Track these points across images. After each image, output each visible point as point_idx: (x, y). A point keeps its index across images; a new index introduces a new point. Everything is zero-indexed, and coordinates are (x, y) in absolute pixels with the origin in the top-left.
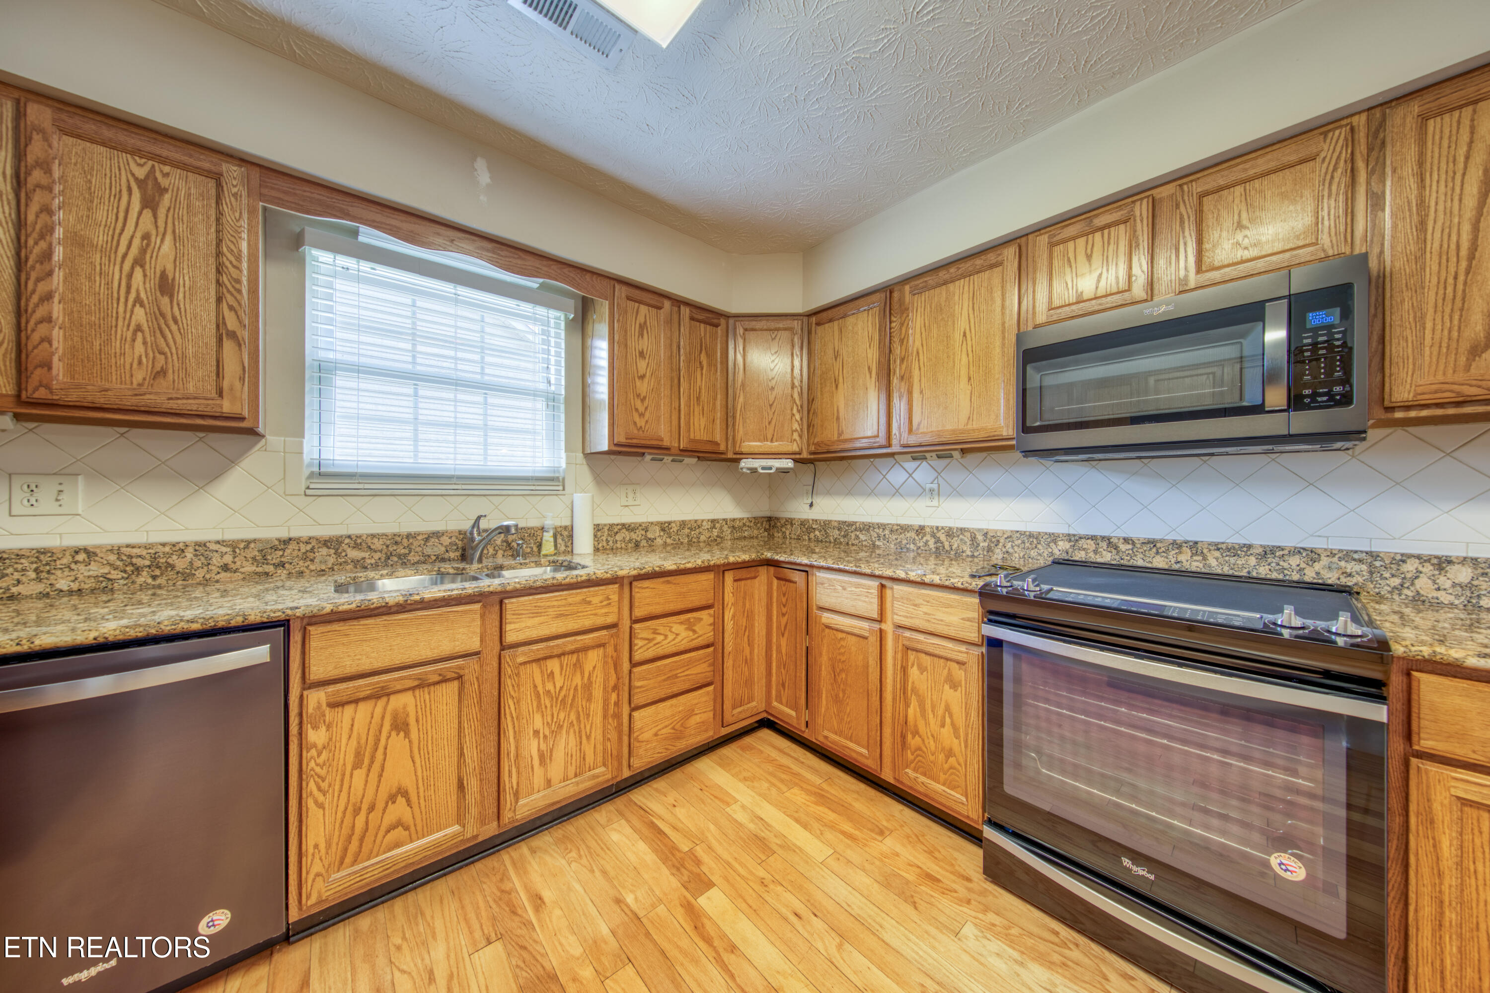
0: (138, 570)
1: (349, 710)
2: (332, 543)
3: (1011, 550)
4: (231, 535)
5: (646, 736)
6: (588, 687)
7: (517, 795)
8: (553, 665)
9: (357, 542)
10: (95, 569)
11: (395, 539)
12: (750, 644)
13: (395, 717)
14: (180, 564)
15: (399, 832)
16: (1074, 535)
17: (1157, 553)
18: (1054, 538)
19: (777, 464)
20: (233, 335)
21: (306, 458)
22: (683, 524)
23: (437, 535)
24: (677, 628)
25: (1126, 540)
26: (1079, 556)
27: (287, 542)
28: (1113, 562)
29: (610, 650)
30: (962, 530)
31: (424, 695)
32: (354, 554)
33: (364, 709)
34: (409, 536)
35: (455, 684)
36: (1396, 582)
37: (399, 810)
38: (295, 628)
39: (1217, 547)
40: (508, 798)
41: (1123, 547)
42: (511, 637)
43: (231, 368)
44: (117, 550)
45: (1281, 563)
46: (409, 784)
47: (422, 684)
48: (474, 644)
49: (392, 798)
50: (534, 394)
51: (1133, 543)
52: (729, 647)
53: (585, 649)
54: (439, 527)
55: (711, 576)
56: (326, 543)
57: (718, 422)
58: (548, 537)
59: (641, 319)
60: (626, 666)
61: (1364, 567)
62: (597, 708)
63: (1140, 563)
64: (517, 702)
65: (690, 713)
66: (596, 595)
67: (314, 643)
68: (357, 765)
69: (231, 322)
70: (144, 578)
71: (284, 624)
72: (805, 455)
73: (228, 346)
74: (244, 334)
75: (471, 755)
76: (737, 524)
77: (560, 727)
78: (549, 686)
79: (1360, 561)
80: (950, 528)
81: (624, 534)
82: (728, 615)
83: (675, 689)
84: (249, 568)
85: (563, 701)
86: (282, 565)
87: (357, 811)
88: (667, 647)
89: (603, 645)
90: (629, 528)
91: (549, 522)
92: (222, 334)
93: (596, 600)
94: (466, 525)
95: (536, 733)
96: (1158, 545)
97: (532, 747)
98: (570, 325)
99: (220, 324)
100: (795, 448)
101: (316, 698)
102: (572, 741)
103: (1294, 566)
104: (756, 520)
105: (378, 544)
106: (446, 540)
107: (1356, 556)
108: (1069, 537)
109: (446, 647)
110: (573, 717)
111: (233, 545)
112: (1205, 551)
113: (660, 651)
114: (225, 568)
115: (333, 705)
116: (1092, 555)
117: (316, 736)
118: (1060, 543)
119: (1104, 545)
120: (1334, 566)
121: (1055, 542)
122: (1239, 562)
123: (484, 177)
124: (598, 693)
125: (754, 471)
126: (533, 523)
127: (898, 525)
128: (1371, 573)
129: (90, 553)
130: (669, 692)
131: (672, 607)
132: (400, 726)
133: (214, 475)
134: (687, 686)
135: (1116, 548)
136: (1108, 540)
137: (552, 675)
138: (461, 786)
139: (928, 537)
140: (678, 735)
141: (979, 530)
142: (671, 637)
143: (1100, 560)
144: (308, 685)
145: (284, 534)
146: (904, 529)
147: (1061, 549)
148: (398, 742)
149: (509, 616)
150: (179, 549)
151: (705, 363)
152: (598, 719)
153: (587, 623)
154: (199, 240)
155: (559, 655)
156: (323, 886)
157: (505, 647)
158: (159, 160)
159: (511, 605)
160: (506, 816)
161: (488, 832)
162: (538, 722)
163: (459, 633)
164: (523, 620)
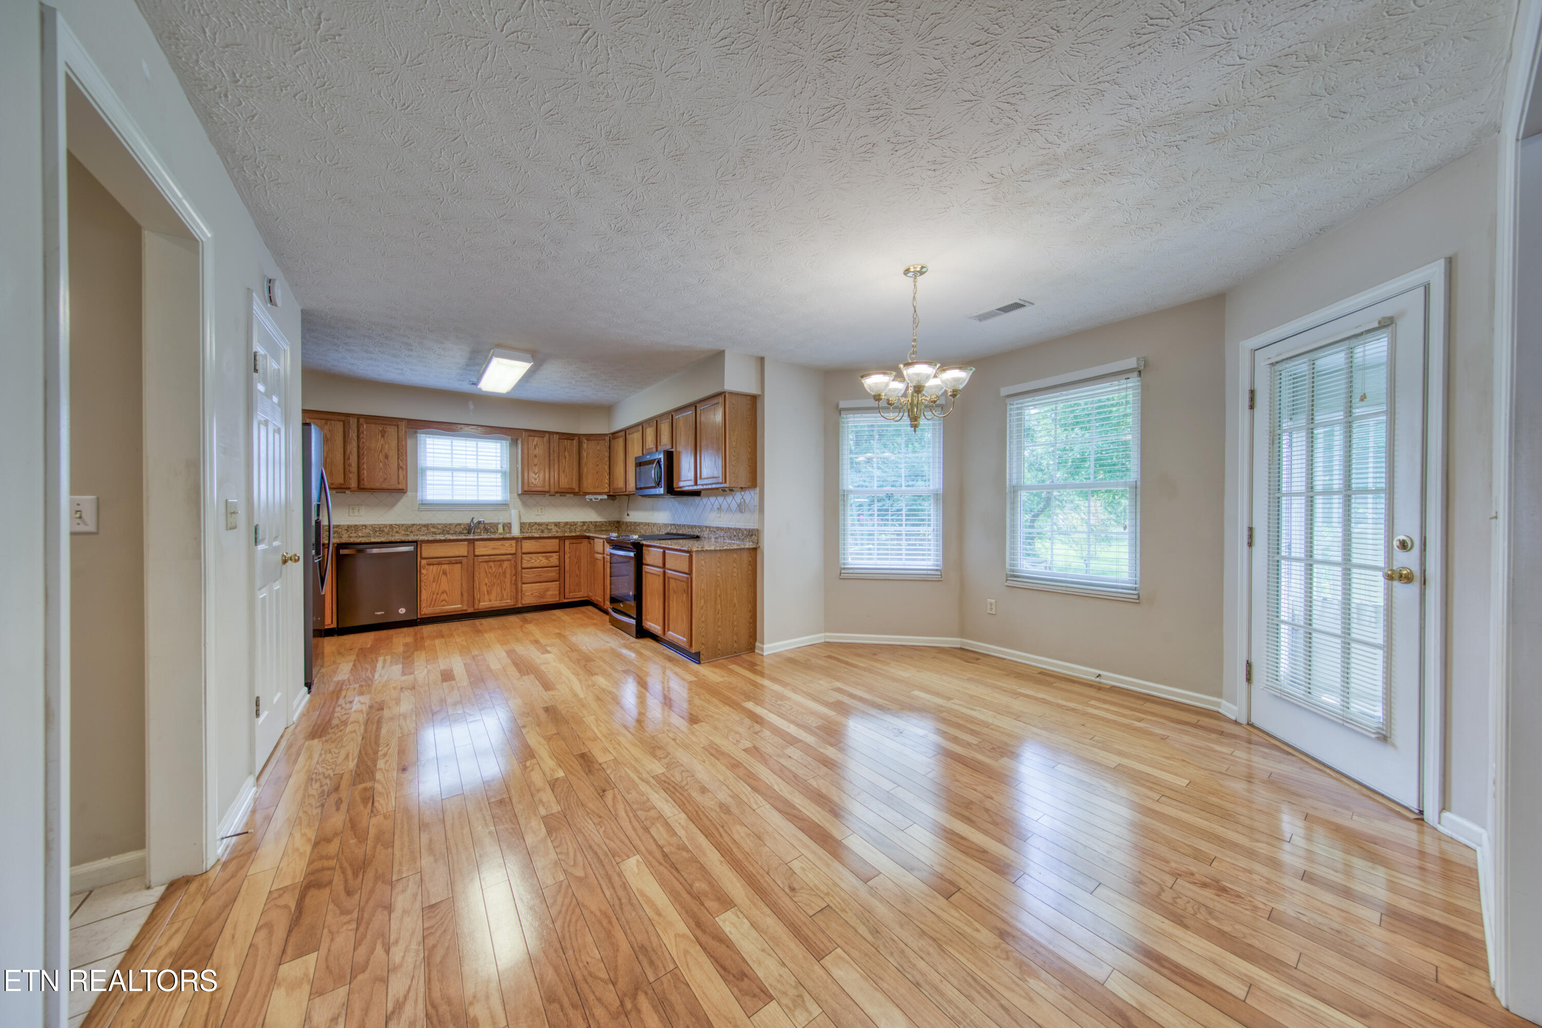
0: (376, 531)
1: (431, 567)
2: (426, 526)
3: (663, 530)
4: (398, 523)
5: (528, 594)
6: (504, 573)
7: (479, 601)
8: (492, 564)
9: (434, 526)
10: (367, 531)
11: (445, 525)
12: (579, 568)
13: (443, 570)
14: (386, 530)
15: (444, 603)
17: (681, 529)
18: (668, 525)
19: (600, 497)
20: (401, 467)
21: (418, 499)
22: (566, 523)
23: (460, 524)
24: (541, 558)
25: (678, 525)
26: (671, 531)
27: (413, 525)
29: (513, 562)
30: (656, 524)
31: (451, 566)
32: (433, 530)
33: (435, 567)
34: (450, 524)
35: (460, 565)
37: (444, 596)
38: (419, 543)
39: (688, 526)
40: (477, 602)
41: (677, 527)
42: (477, 553)
43: (401, 476)
44: (371, 526)
46: (447, 590)
47: (450, 563)
48: (465, 554)
49: (443, 593)
50: (496, 471)
52: (567, 568)
53: (503, 561)
54: (461, 522)
55: (557, 540)
56: (425, 526)
57: (574, 480)
58: (500, 527)
59: (535, 443)
60: (520, 568)
62: (508, 580)
64: (479, 573)
65: (548, 590)
66: (507, 543)
67: (423, 548)
68: (434, 582)
69: (401, 464)
70: (377, 534)
71: (416, 542)
72: (611, 494)
74: (404, 467)
75: (465, 586)
76: (598, 524)
77: (494, 584)
78: (490, 571)
81: (536, 526)
82: (567, 556)
83: (541, 580)
84: (403, 532)
85: (495, 576)
86: (412, 532)
87: (433, 594)
88: (536, 564)
89: (509, 560)
90: (539, 524)
91: (501, 521)
92: (399, 467)
93: (507, 545)
94: (469, 521)
95: (486, 584)
96: (681, 526)
97: (485, 589)
98: (511, 445)
99: (398, 465)
100: (606, 490)
101: (424, 562)
102: (499, 590)
104: (610, 523)
105: (440, 527)
106: (463, 527)
108: (671, 525)
109: (457, 554)
110: (499, 581)
111: (399, 525)
112: (686, 527)
113: (533, 565)
114: (397, 532)
115: (428, 565)
116: (673, 531)
117: (424, 571)
118: (669, 527)
122: (689, 530)
123: (471, 406)
124: (508, 575)
125: (591, 500)
126: (495, 521)
129: (366, 526)
130: (538, 580)
131: (539, 550)
132: (445, 573)
133: (393, 505)
134: (546, 579)
136: (675, 525)
137: (491, 567)
138: (462, 594)
139: (650, 527)
140: (542, 596)
141: (658, 524)
142: (538, 561)
144: (422, 558)
145: (412, 523)
146: (646, 524)
147: (668, 530)
148: (444, 578)
149: (476, 547)
150: (386, 526)
151: (567, 457)
152: (509, 584)
153: (503, 552)
154: (394, 443)
155: (494, 561)
156: (426, 610)
157: (475, 556)
158: (385, 424)
159: (477, 543)
160: (476, 607)
161: (470, 610)
162: (486, 581)
163: (461, 550)
164: (481, 548)
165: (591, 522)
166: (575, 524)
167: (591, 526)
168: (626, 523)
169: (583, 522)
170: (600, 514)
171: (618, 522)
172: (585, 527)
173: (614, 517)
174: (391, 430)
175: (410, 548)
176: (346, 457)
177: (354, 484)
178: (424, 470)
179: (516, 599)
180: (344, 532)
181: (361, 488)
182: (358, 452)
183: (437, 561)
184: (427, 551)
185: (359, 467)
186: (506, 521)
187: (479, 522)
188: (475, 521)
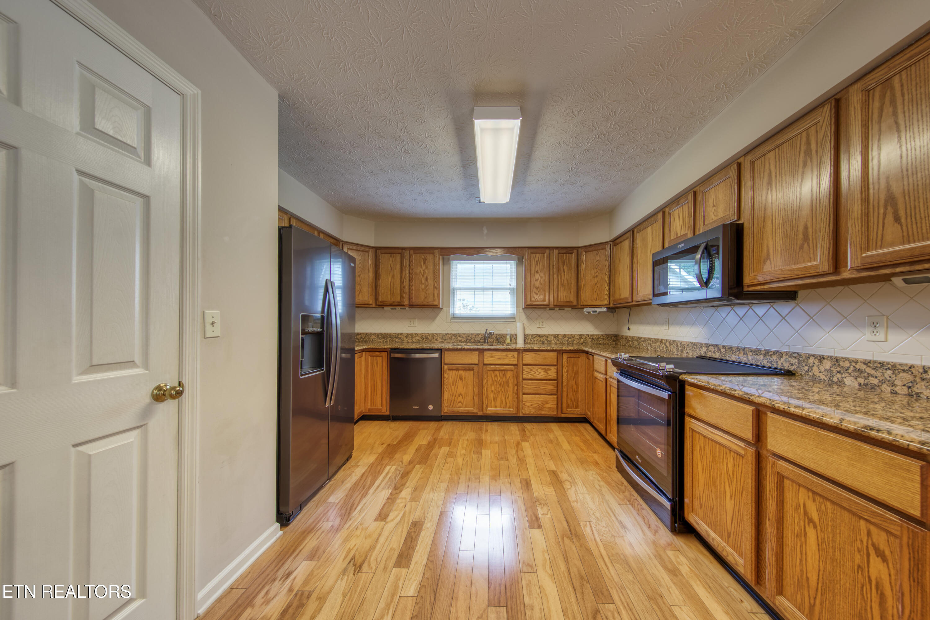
0: (423, 339)
1: (451, 371)
2: (455, 335)
3: (688, 352)
4: (437, 332)
5: (528, 404)
6: (508, 382)
7: (487, 407)
8: (497, 373)
9: (460, 335)
10: (418, 338)
11: (468, 335)
12: (577, 384)
13: (460, 376)
14: (429, 338)
15: (460, 404)
16: (708, 344)
17: (733, 353)
18: (701, 345)
19: (598, 310)
20: (436, 287)
21: (450, 313)
22: (565, 336)
23: (478, 334)
24: (539, 370)
25: (724, 347)
26: (709, 355)
27: (447, 334)
28: (719, 358)
29: (515, 372)
30: (674, 341)
31: (465, 372)
32: (460, 339)
33: (454, 372)
34: (471, 334)
35: (472, 372)
36: (806, 368)
37: (460, 399)
38: (443, 351)
39: (751, 350)
40: (485, 407)
41: (723, 350)
42: (485, 362)
43: (436, 295)
44: (421, 334)
45: (771, 359)
46: (463, 393)
47: (465, 370)
48: (476, 362)
49: (459, 395)
50: (506, 289)
51: (725, 348)
52: (565, 383)
53: (507, 370)
54: (479, 332)
55: (556, 354)
56: (453, 335)
57: (572, 293)
58: (508, 337)
59: (537, 259)
60: (521, 379)
61: (796, 361)
62: (510, 389)
63: (728, 358)
64: (487, 381)
65: (546, 403)
66: (510, 354)
67: (446, 355)
68: (453, 385)
69: (436, 285)
70: (424, 341)
71: (441, 350)
72: (611, 305)
73: (435, 290)
74: (438, 287)
75: (476, 391)
76: (595, 337)
77: (499, 392)
78: (496, 379)
79: (795, 357)
80: (670, 340)
81: (538, 338)
82: (565, 370)
83: (539, 392)
84: (440, 340)
85: (500, 384)
86: (445, 340)
87: (453, 395)
88: (536, 376)
89: (512, 370)
90: (540, 336)
91: (509, 332)
92: (435, 287)
93: (510, 356)
94: (483, 332)
95: (492, 391)
96: (733, 349)
97: (491, 395)
98: (518, 265)
99: (434, 285)
100: (606, 302)
101: (446, 367)
102: (503, 398)
103: (775, 360)
104: (607, 336)
105: (464, 336)
106: (480, 337)
107: (794, 355)
108: (707, 345)
109: (470, 361)
110: (503, 390)
111: (437, 335)
112: (747, 352)
113: (533, 377)
114: (436, 340)
115: (449, 370)
116: (713, 354)
117: (446, 375)
118: (703, 348)
119: (716, 349)
120: (787, 360)
121: (701, 347)
122: (758, 358)
123: (485, 232)
124: (511, 385)
125: (589, 312)
126: (505, 332)
127: (655, 339)
128: (799, 364)
129: (418, 334)
130: (537, 392)
131: (538, 363)
132: (461, 378)
133: (434, 318)
134: (544, 392)
135: (720, 350)
136: (717, 346)
137: (497, 376)
138: (474, 399)
139: (663, 345)
140: (541, 408)
141: (679, 341)
142: (537, 373)
143: (715, 357)
144: (444, 364)
145: (446, 332)
146: (656, 340)
147: (702, 352)
148: (460, 382)
149: (485, 356)
150: (429, 334)
151: (566, 270)
152: (511, 393)
153: (507, 362)
154: (431, 268)
155: (499, 371)
156: (447, 409)
157: (484, 365)
158: (426, 253)
159: (485, 353)
160: (485, 411)
161: (480, 414)
162: (493, 388)
163: (473, 358)
164: (489, 358)
165: (588, 335)
166: (572, 336)
167: (588, 338)
168: (626, 337)
169: (581, 335)
170: (597, 327)
171: (616, 336)
172: (582, 340)
173: (612, 331)
174: (430, 257)
175: (436, 355)
176: (402, 282)
177: (406, 302)
178: (455, 290)
179: (518, 408)
180: (405, 338)
181: (411, 306)
182: (409, 277)
183: (455, 367)
184: (449, 358)
185: (409, 289)
186: (513, 333)
187: (490, 333)
188: (488, 332)
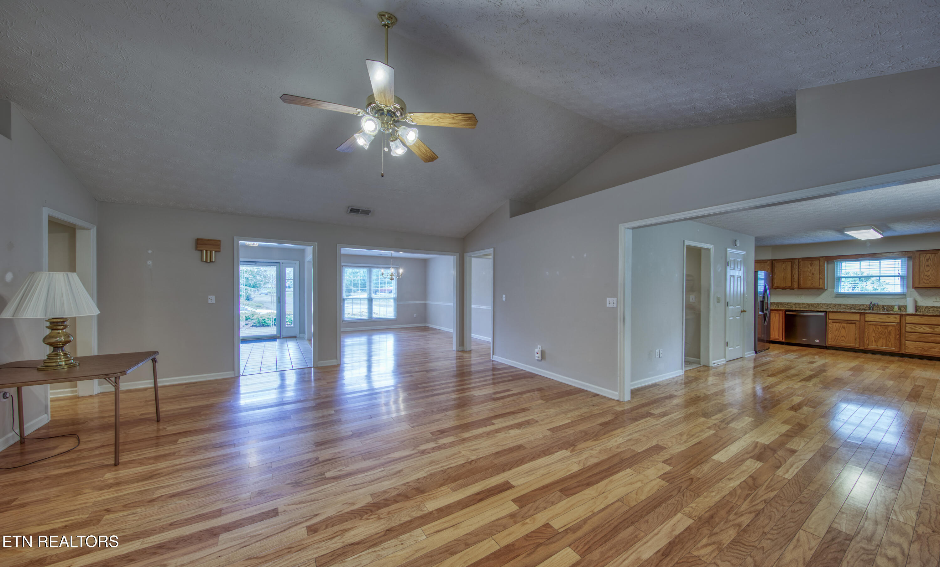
0: (810, 305)
1: (835, 324)
2: (840, 305)
4: (822, 303)
5: (911, 347)
6: (889, 333)
7: (868, 345)
9: (844, 305)
10: (805, 305)
11: (853, 305)
14: (815, 306)
15: (843, 342)
21: (835, 291)
23: (863, 305)
24: (924, 328)
29: (897, 327)
33: (837, 324)
34: (856, 305)
35: (854, 325)
37: (843, 338)
38: (828, 312)
40: (866, 345)
43: (821, 282)
44: (807, 303)
46: (845, 336)
47: (848, 323)
49: (842, 337)
50: (895, 276)
53: (889, 326)
54: (865, 304)
56: (838, 305)
58: (896, 307)
59: (927, 258)
60: (903, 331)
62: (892, 337)
64: (868, 331)
65: (932, 347)
68: (836, 331)
69: (821, 277)
70: (810, 307)
71: (826, 312)
73: (821, 280)
74: (823, 278)
75: (857, 335)
77: (881, 337)
78: (877, 330)
83: (924, 341)
84: (825, 307)
85: (882, 333)
87: (836, 336)
88: (920, 331)
89: (894, 326)
92: (820, 278)
93: (892, 317)
94: (868, 303)
95: (874, 337)
97: (873, 339)
98: (907, 261)
99: (820, 277)
101: (830, 321)
102: (884, 341)
105: (849, 305)
106: (865, 306)
109: (852, 319)
110: (884, 337)
111: (822, 304)
113: (917, 331)
114: (821, 307)
115: (833, 322)
117: (830, 325)
124: (893, 334)
126: (892, 304)
129: (804, 304)
130: (921, 340)
131: (923, 323)
132: (844, 327)
133: (820, 295)
134: (929, 341)
137: (878, 328)
138: (855, 339)
140: (926, 351)
142: (922, 329)
144: (829, 319)
145: (831, 303)
148: (843, 330)
149: (866, 317)
150: (815, 304)
152: (893, 339)
153: (889, 321)
154: (817, 268)
155: (880, 325)
156: (830, 342)
157: (866, 321)
158: (813, 260)
159: (866, 315)
160: (866, 347)
161: (862, 348)
162: (874, 335)
163: (857, 317)
164: (869, 318)
174: (816, 263)
175: (822, 314)
176: (792, 276)
177: (796, 286)
178: (839, 279)
179: (900, 348)
180: (793, 306)
181: (799, 288)
182: (798, 273)
183: (839, 321)
184: (831, 316)
185: (798, 280)
186: (902, 305)
187: (874, 304)
